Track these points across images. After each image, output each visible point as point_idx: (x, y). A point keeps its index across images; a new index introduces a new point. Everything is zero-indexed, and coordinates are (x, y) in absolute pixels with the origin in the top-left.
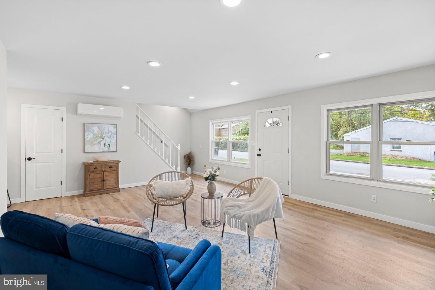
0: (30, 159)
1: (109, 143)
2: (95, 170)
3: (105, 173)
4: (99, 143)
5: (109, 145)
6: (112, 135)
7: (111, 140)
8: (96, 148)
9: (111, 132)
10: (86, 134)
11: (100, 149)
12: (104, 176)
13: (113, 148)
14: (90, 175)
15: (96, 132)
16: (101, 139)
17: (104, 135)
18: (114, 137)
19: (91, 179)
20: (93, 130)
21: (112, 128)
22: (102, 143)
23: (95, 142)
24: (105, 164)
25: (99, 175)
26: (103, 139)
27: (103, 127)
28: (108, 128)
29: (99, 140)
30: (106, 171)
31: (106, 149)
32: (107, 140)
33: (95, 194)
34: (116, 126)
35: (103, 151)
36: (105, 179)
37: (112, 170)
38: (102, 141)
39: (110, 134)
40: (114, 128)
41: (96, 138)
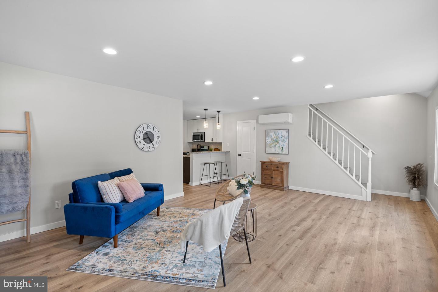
0: (240, 155)
1: (282, 146)
2: (267, 168)
3: (273, 172)
4: (275, 146)
5: (282, 148)
6: (285, 139)
7: (283, 143)
8: (273, 150)
9: (284, 136)
10: (267, 139)
11: (276, 151)
12: (273, 174)
13: (285, 151)
14: (263, 171)
15: (273, 137)
16: (277, 143)
17: (278, 139)
18: (286, 141)
19: (264, 174)
20: (271, 136)
21: (285, 133)
22: (277, 146)
23: (272, 145)
24: (274, 164)
25: (269, 173)
26: (278, 142)
27: (278, 132)
28: (282, 133)
29: (275, 144)
30: (274, 170)
31: (280, 152)
32: (281, 144)
33: (266, 187)
34: (288, 131)
35: (278, 153)
36: (273, 176)
37: (278, 170)
38: (277, 144)
39: (283, 138)
40: (286, 132)
41: (273, 142)
